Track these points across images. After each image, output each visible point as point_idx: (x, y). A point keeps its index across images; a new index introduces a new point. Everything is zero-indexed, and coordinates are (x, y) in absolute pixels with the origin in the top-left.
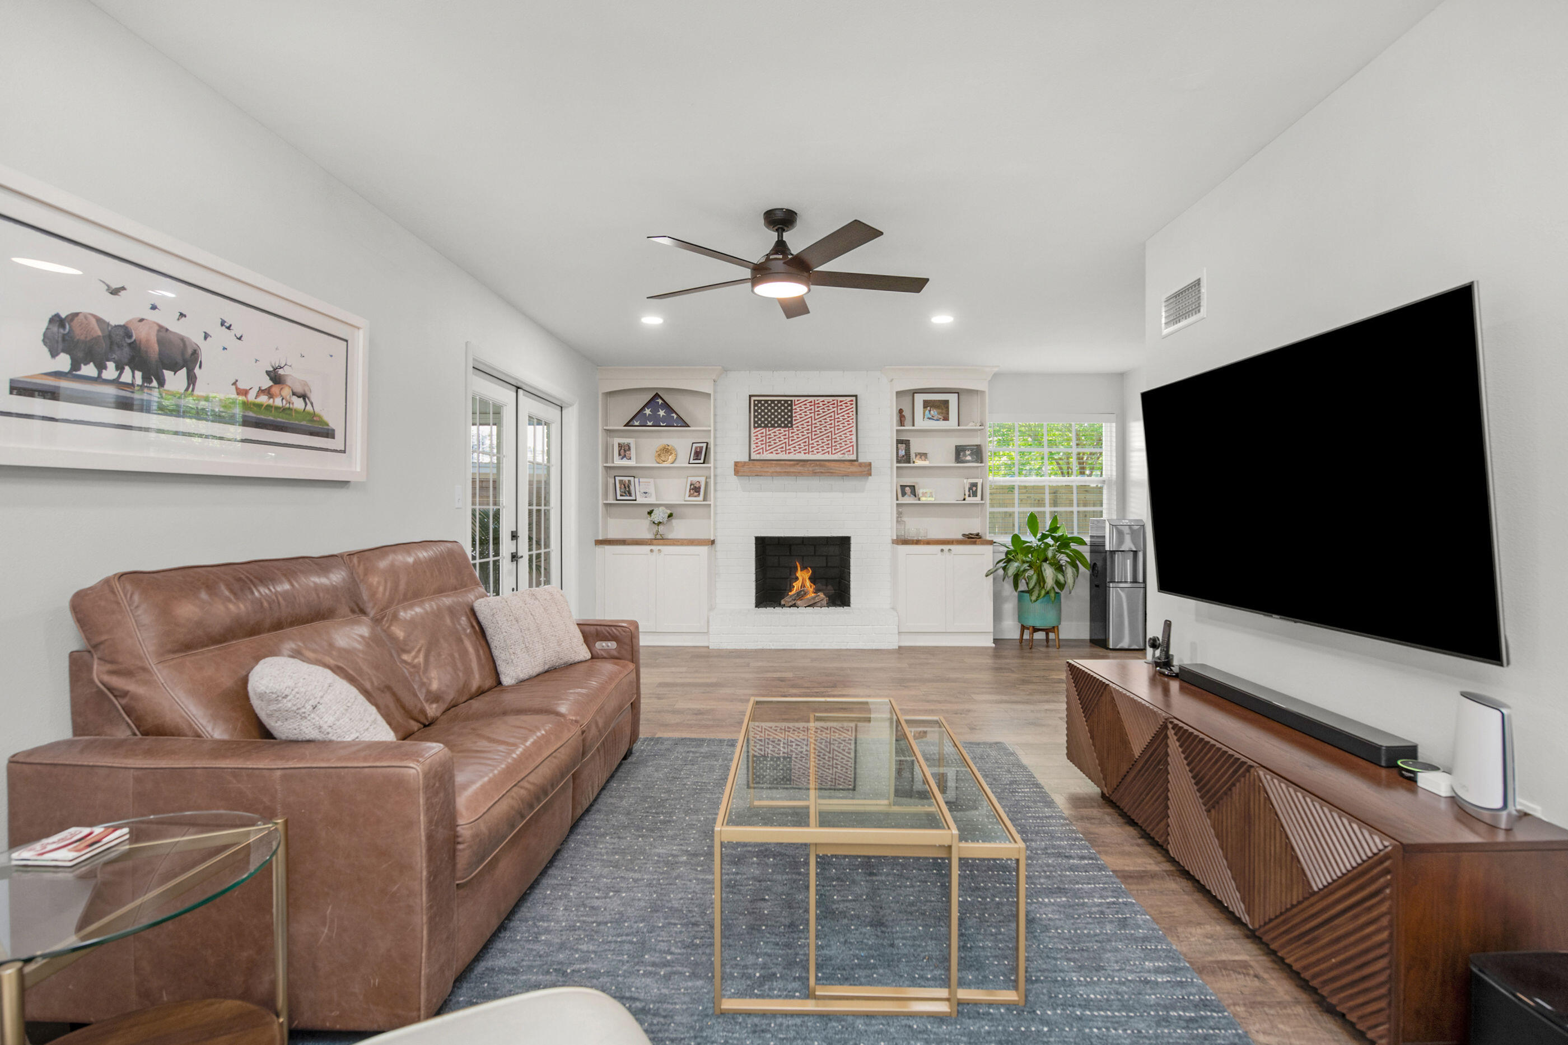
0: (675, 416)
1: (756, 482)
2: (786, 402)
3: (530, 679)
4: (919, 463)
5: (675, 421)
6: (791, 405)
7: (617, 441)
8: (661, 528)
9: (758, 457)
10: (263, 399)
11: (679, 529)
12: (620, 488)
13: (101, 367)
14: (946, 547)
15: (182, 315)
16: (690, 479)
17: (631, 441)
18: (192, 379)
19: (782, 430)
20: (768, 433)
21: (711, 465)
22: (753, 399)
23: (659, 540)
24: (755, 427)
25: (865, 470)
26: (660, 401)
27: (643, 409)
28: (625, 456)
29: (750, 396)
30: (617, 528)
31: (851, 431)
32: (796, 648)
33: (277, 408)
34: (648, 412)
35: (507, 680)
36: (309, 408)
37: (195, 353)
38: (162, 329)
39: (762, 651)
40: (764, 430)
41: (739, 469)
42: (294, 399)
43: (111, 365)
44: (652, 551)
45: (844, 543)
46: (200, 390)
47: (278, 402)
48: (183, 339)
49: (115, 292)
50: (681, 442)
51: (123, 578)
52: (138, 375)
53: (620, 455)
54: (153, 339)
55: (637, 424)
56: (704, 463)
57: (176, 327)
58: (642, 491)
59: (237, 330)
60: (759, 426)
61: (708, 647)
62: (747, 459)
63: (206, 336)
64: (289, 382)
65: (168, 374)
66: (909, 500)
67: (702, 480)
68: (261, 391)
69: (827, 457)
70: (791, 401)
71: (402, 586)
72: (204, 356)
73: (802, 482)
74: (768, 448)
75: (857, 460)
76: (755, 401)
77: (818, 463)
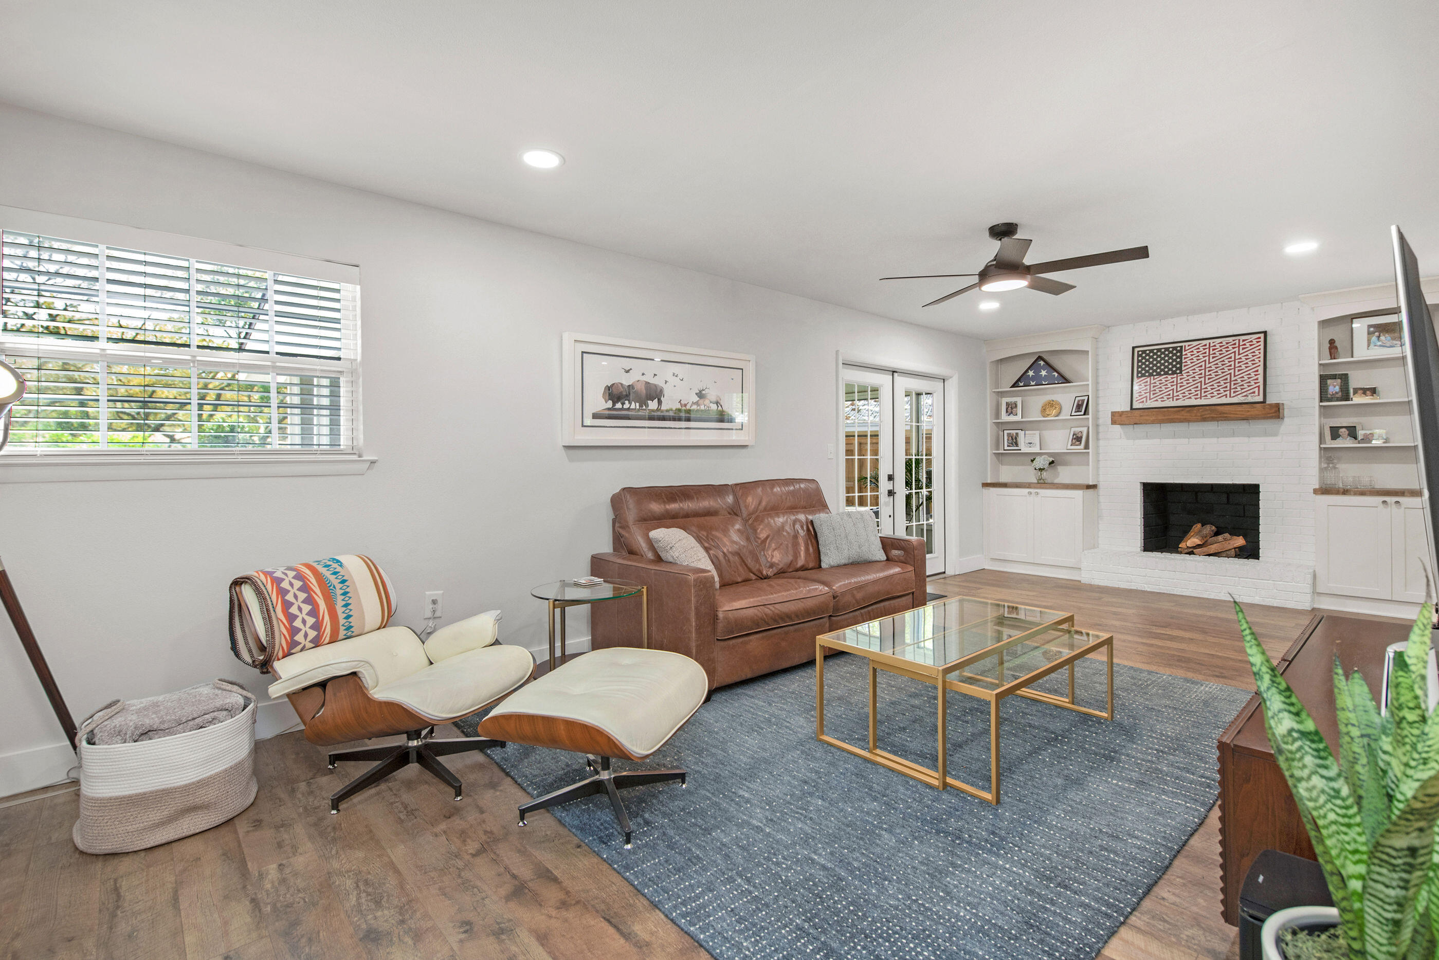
0: (1056, 374)
1: (1141, 429)
2: (1174, 348)
3: (839, 566)
4: (1357, 399)
5: (1057, 379)
6: (1181, 351)
7: (1004, 401)
8: (1044, 474)
9: (1141, 406)
10: (694, 407)
11: (1065, 474)
12: (1008, 440)
13: (623, 404)
14: (1391, 500)
15: (655, 375)
16: (1073, 430)
17: (1018, 400)
18: (660, 402)
19: (1169, 377)
20: (1152, 382)
21: (1090, 416)
22: (1136, 350)
23: (1042, 484)
24: (1138, 377)
25: (1275, 412)
26: (1042, 363)
27: (1027, 371)
28: (1012, 413)
29: (1134, 348)
30: (1007, 473)
31: (1257, 371)
32: (1175, 593)
33: (702, 411)
34: (1031, 373)
35: (824, 565)
36: (720, 408)
37: (661, 391)
38: (647, 383)
39: (1136, 591)
40: (1148, 379)
41: (1117, 418)
42: (712, 405)
43: (627, 402)
44: (1030, 493)
45: (1252, 491)
46: (664, 407)
47: (702, 407)
48: (655, 386)
49: (627, 371)
50: (1065, 397)
51: (625, 491)
52: (637, 404)
53: (1007, 412)
54: (643, 388)
55: (1022, 384)
56: (1084, 414)
57: (653, 381)
58: (1027, 442)
59: (680, 377)
60: (1143, 375)
61: (1080, 581)
62: (1129, 409)
63: (666, 382)
64: (708, 397)
65: (649, 402)
66: (1345, 442)
67: (1085, 430)
68: (693, 403)
69: (1224, 400)
70: (1181, 347)
71: (764, 503)
72: (666, 392)
73: (1196, 427)
74: (1152, 397)
75: (1264, 402)
76: (1138, 352)
77: (1207, 408)
